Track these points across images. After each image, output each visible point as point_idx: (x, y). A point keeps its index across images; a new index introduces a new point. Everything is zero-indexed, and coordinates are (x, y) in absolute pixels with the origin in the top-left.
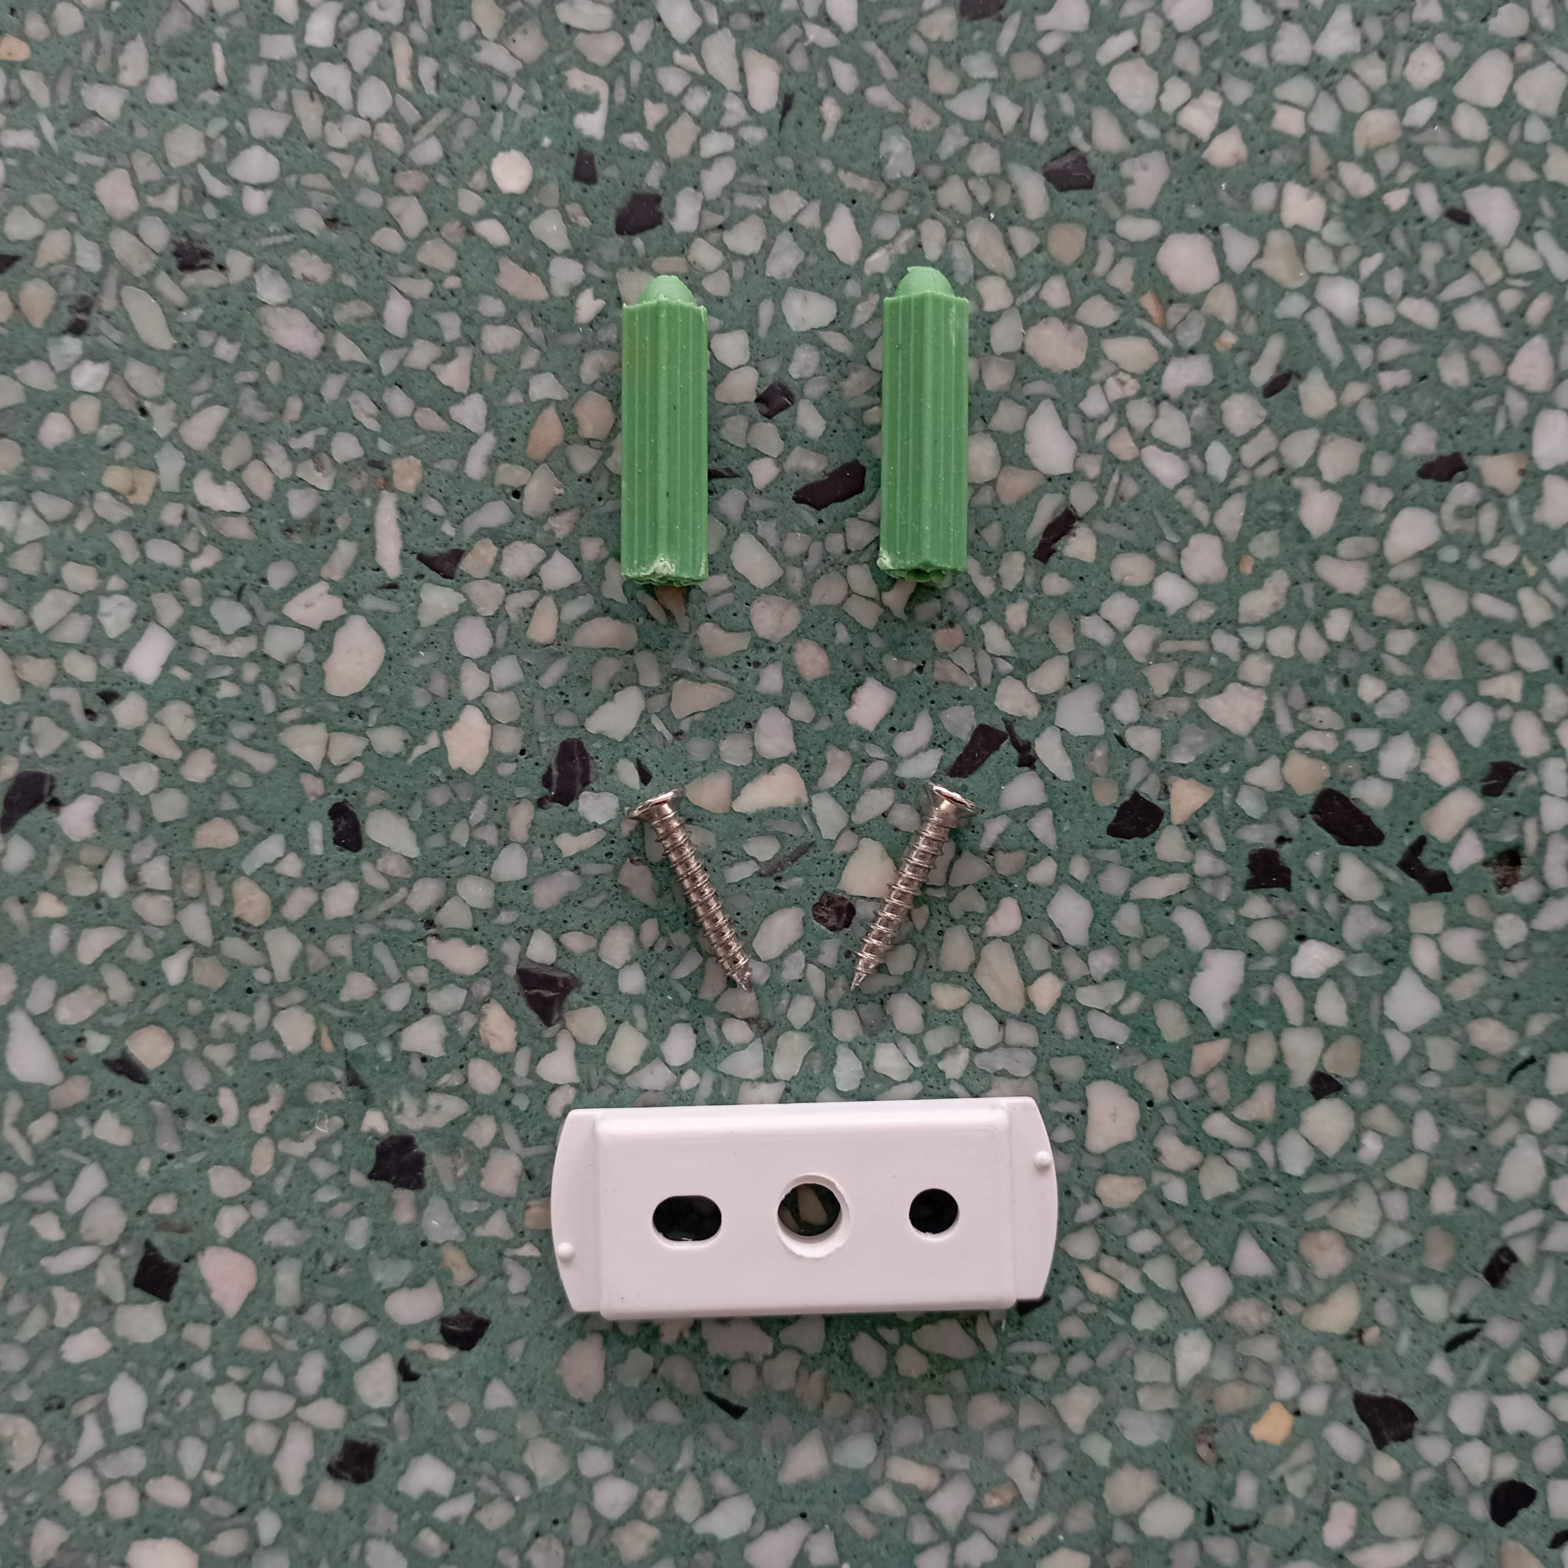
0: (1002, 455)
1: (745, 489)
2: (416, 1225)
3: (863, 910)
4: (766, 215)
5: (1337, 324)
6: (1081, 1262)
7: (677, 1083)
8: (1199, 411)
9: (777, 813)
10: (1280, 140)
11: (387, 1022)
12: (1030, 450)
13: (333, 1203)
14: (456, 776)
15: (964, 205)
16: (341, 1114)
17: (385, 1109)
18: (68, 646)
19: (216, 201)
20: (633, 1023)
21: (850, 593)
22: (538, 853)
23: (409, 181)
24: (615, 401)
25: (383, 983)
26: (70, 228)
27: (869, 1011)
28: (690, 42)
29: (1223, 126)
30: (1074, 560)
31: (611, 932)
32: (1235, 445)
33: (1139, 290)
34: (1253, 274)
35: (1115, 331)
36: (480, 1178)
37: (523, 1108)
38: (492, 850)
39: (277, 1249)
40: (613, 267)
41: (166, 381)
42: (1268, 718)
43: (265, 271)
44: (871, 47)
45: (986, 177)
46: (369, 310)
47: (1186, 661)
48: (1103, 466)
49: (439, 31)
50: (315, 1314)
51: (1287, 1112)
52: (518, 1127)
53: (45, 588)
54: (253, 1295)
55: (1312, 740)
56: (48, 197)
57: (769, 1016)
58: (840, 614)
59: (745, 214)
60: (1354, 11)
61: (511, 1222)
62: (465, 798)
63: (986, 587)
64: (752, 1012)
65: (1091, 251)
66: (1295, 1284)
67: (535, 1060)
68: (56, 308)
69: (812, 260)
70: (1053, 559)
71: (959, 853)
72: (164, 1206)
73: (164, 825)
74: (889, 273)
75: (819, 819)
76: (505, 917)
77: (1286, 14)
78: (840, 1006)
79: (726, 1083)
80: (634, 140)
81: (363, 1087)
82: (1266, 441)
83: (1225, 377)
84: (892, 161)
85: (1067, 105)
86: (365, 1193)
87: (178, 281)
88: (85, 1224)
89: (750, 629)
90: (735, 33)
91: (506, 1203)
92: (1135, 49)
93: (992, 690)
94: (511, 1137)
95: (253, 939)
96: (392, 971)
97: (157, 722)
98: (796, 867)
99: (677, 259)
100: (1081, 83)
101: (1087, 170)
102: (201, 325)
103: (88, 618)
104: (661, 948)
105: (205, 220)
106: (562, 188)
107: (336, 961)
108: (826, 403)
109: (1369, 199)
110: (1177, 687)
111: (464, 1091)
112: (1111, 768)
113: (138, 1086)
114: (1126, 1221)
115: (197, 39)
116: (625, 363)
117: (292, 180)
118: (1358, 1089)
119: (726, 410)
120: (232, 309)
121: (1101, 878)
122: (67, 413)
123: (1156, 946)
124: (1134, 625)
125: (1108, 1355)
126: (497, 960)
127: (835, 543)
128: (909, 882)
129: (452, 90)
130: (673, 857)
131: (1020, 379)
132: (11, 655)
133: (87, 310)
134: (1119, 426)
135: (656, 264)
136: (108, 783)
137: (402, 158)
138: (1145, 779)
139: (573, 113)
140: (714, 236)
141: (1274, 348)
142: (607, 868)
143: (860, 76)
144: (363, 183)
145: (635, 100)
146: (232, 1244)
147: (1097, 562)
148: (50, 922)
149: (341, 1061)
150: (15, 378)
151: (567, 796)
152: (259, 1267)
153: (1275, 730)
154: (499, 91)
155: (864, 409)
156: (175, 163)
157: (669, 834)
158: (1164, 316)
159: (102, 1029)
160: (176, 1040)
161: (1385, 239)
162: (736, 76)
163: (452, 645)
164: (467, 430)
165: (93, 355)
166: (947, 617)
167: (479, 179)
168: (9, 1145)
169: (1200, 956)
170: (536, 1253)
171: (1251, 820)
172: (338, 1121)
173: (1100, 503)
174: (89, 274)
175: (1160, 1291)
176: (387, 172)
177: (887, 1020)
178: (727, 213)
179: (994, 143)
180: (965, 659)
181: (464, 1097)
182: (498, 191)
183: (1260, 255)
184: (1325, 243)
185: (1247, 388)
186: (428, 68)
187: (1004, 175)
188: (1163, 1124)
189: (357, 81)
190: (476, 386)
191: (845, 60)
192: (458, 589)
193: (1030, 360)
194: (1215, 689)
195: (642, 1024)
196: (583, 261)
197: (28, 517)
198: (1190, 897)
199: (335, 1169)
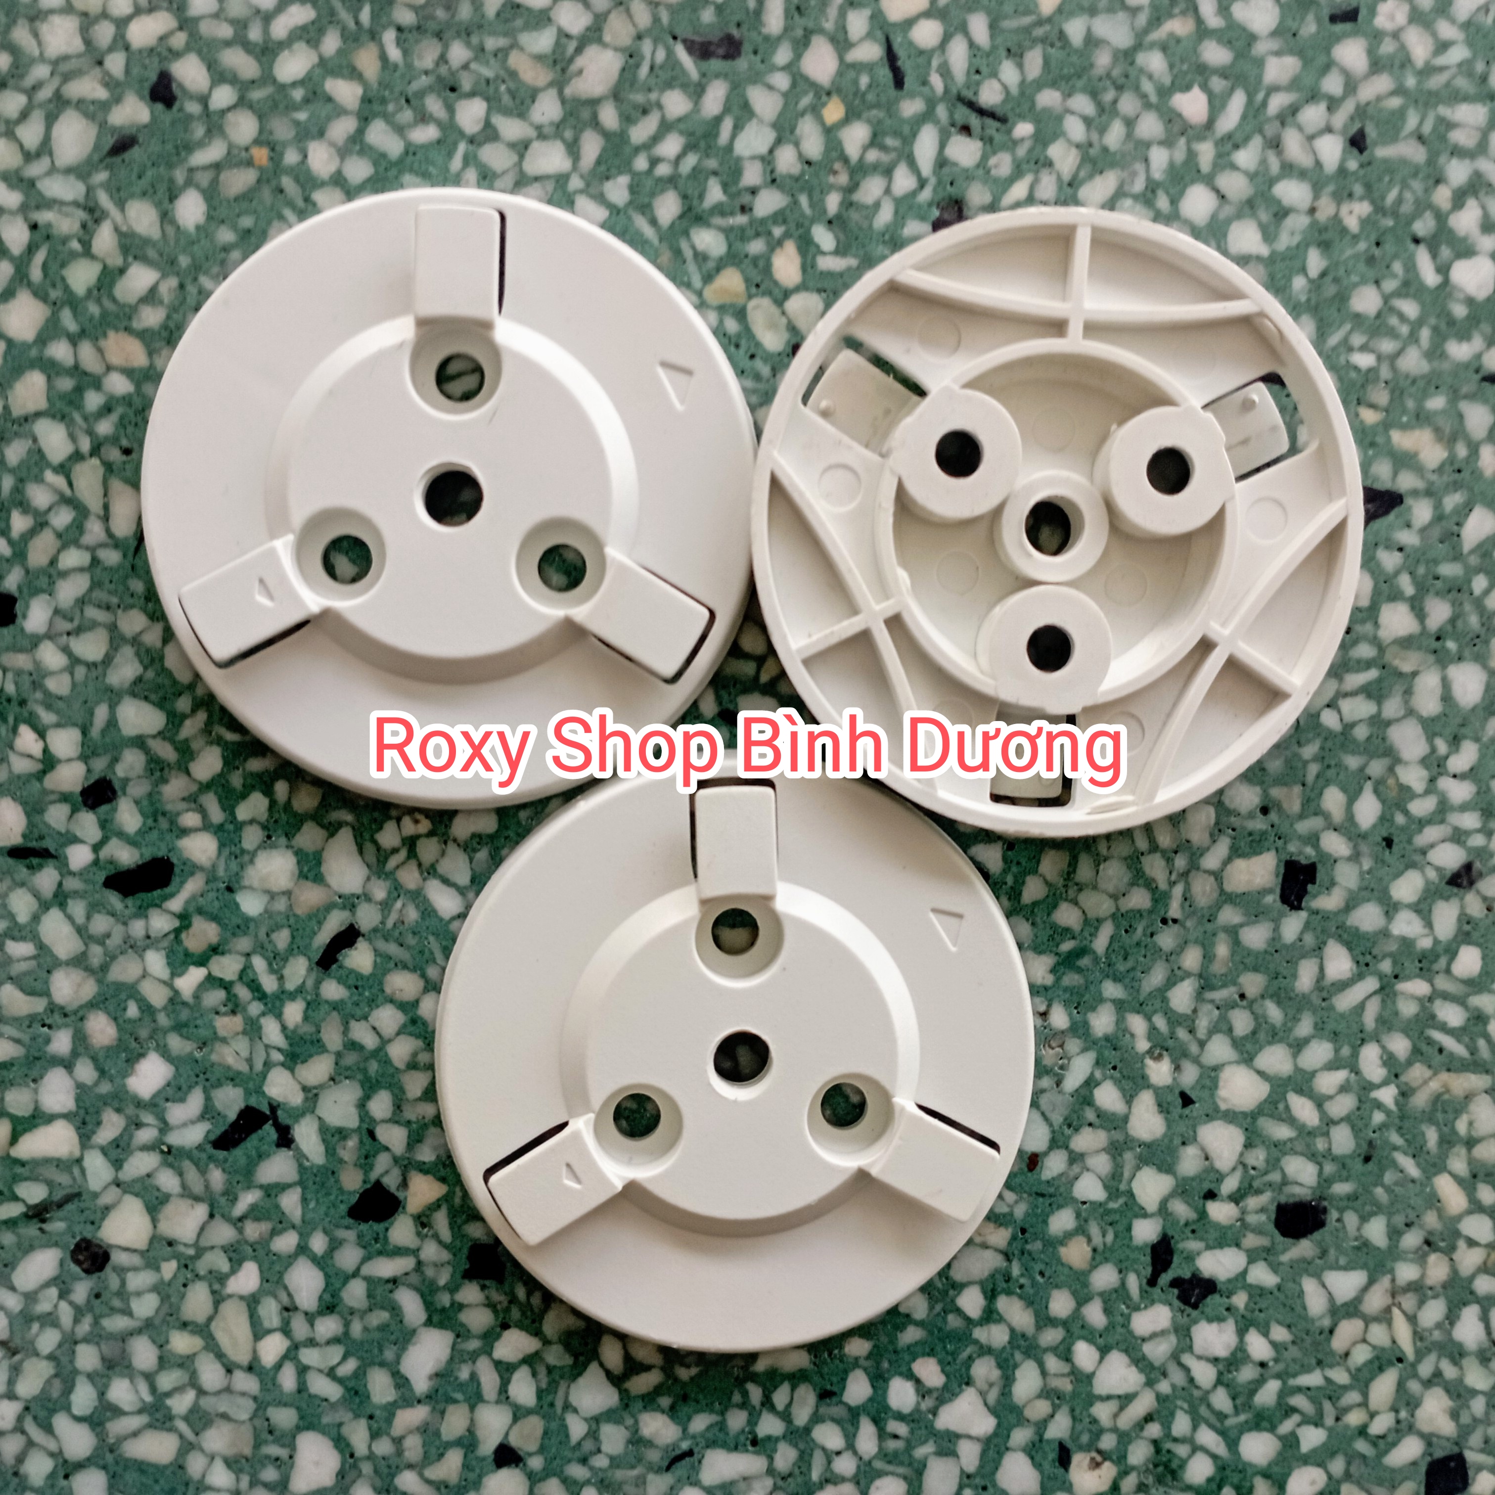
0: (300, 869)
1: (60, 869)
3: (118, 1258)
4: (113, 628)
8: (482, 855)
9: (50, 1160)
12: (325, 868)
27: (110, 1348)
28: (61, 465)
30: (352, 971)
48: (389, 893)
51: (471, 1475)
57: (17, 1342)
58: (133, 991)
59: (93, 625)
63: (269, 984)
64: (4, 1336)
69: (150, 674)
70: (334, 967)
71: (212, 1217)
75: (89, 1173)
78: (84, 1341)
83: (508, 828)
89: (48, 994)
90: (104, 463)
93: (262, 1077)
98: (61, 1212)
99: (24, 656)
108: (145, 803)
110: (427, 1094)
112: (359, 1158)
118: (536, 1463)
119: (52, 797)
121: (336, 1253)
123: (380, 1317)
124: (398, 1034)
131: (325, 806)
134: (409, 858)
138: (387, 1172)
140: (62, 640)
147: (372, 975)
155: (180, 812)
162: (101, 503)
166: (231, 1006)
169: (414, 1332)
171: (477, 1218)
173: (383, 923)
177: (125, 1356)
178: (76, 623)
180: (242, 1045)
198: (414, 1279)
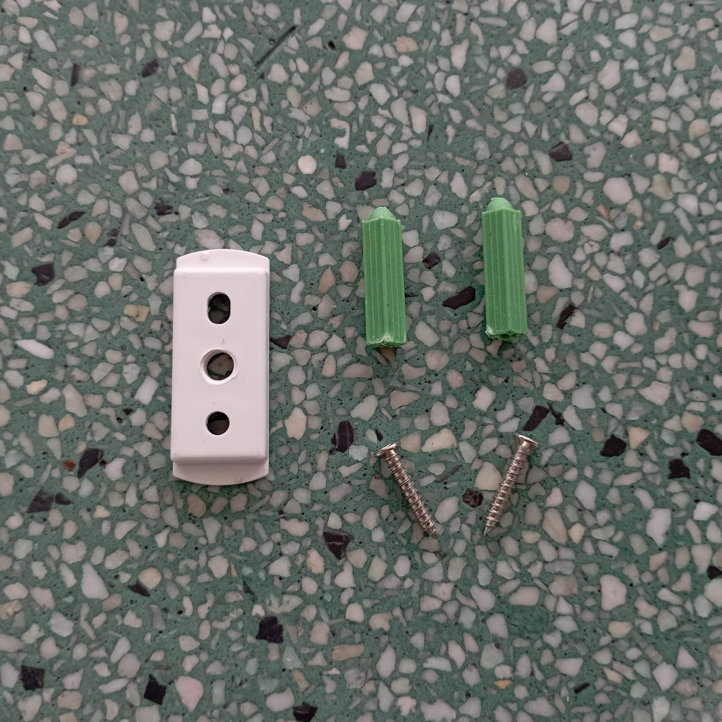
0: (538, 281)
1: (420, 301)
2: (280, 661)
3: (487, 497)
4: (423, 178)
5: (689, 215)
6: (604, 665)
7: (402, 585)
8: (628, 257)
9: (442, 452)
10: (655, 135)
11: (262, 561)
12: (551, 277)
13: (239, 652)
14: (291, 441)
15: (514, 170)
16: (242, 607)
17: (263, 603)
18: (109, 388)
19: (173, 184)
20: (380, 556)
21: (471, 347)
22: (331, 476)
23: (261, 171)
24: (359, 264)
25: (260, 542)
26: (108, 198)
27: (493, 546)
28: (385, 105)
29: (629, 130)
30: (575, 327)
31: (367, 512)
32: (646, 271)
33: (596, 204)
34: (648, 194)
35: (586, 222)
36: (310, 636)
37: (329, 600)
38: (309, 475)
39: (213, 676)
40: (355, 205)
41: (152, 265)
42: (672, 397)
43: (197, 214)
44: (467, 103)
45: (523, 157)
46: (244, 229)
47: (631, 372)
48: (585, 284)
49: (272, 105)
50: (232, 708)
51: (698, 586)
52: (327, 610)
53: (98, 363)
54: (202, 699)
55: (694, 406)
56: (97, 185)
57: (445, 550)
58: (467, 357)
59: (414, 178)
60: (684, 77)
61: (326, 657)
62: (296, 451)
63: (535, 341)
64: (437, 549)
65: (573, 187)
66: (708, 671)
67: (334, 577)
68: (102, 234)
69: (446, 197)
70: (565, 327)
71: (531, 467)
72: (158, 657)
73: (155, 471)
74: (481, 201)
75: (463, 454)
76: (316, 507)
77: (654, 80)
78: (479, 544)
79: (426, 584)
80: (362, 148)
81: (252, 593)
82: (660, 270)
83: (639, 241)
84: (479, 152)
85: (558, 124)
86: (254, 646)
87: (157, 220)
88: (120, 668)
89: (426, 366)
90: (406, 99)
91: (322, 648)
92: (587, 98)
93: (541, 390)
94: (324, 615)
95: (198, 523)
96: (264, 536)
97: (151, 422)
98: (453, 477)
99: (384, 200)
100: (563, 113)
101: (569, 152)
102: (168, 239)
103: (118, 375)
104: (391, 519)
105: (168, 192)
106: (330, 171)
107: (237, 532)
108: (455, 261)
109: (698, 159)
110: (628, 384)
111: (300, 593)
112: (600, 424)
113: (144, 598)
114: (623, 644)
115: (163, 113)
116: (364, 247)
117: (208, 173)
119: (410, 266)
120: (182, 231)
121: (600, 476)
122: (107, 281)
123: (628, 508)
124: (606, 356)
125: (620, 712)
126: (313, 528)
127: (463, 324)
128: (509, 482)
129: (279, 130)
130: (397, 475)
131: (545, 246)
132: (82, 394)
133: (116, 235)
134: (591, 265)
135: (374, 203)
136: (128, 452)
137: (257, 161)
138: (616, 429)
139: (334, 138)
140: (400, 189)
141: (661, 227)
142: (364, 482)
143: (463, 115)
144: (240, 173)
145: (362, 130)
146: (191, 675)
147: (586, 328)
148: (102, 520)
149: (241, 581)
150: (83, 267)
151: (343, 448)
152: (205, 686)
153: (676, 403)
154: (300, 129)
155: (473, 263)
156: (155, 167)
157: (394, 464)
158: (609, 215)
159: (127, 571)
160: (162, 575)
161: (707, 176)
162: (407, 119)
163: (287, 380)
164: (291, 281)
165: (119, 255)
166: (517, 356)
167: (292, 169)
168: (83, 630)
169: (649, 512)
170: (338, 673)
171: (668, 446)
172: (241, 611)
173: (585, 301)
174: (116, 218)
175: (643, 678)
176: (251, 167)
177: (501, 549)
178: (406, 178)
179: (526, 142)
180: (527, 375)
181: (300, 596)
182: (301, 173)
183: (651, 186)
184: (680, 180)
185: (650, 245)
186: (268, 121)
187: (531, 156)
188: (638, 595)
189: (236, 128)
190: (294, 261)
191: (456, 109)
192: (289, 354)
193: (549, 237)
194: (646, 384)
195: (384, 556)
196: (341, 202)
197: (90, 330)
198: (642, 484)
199: (240, 635)
